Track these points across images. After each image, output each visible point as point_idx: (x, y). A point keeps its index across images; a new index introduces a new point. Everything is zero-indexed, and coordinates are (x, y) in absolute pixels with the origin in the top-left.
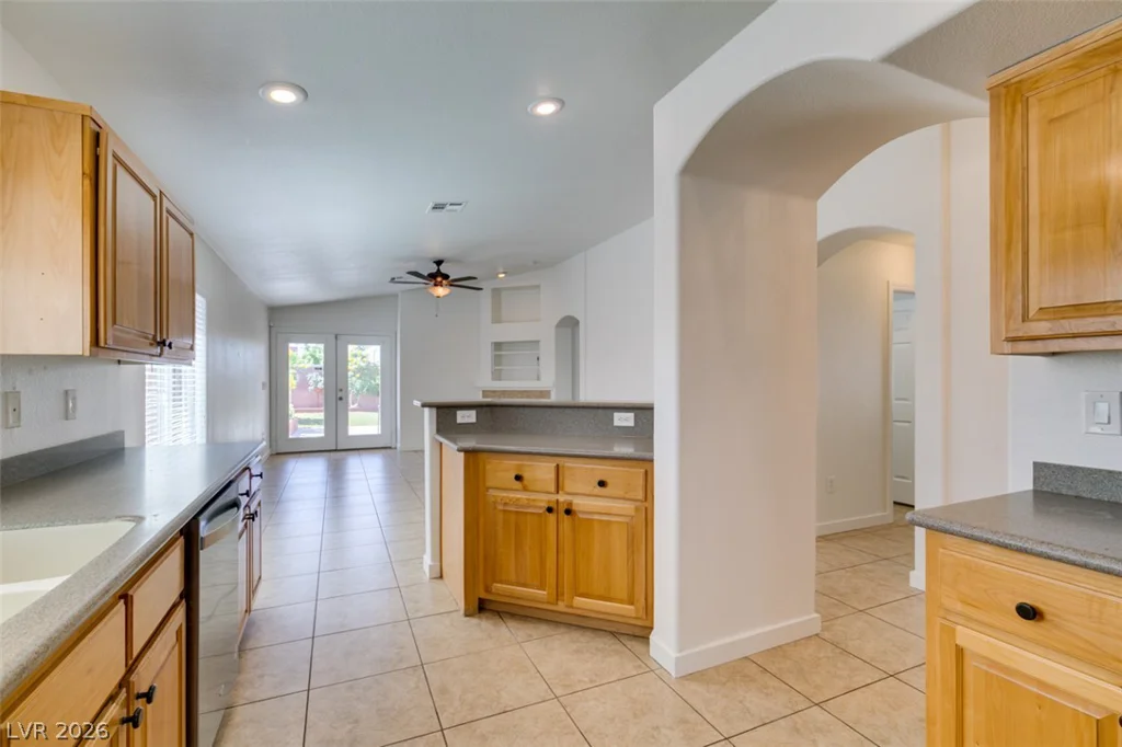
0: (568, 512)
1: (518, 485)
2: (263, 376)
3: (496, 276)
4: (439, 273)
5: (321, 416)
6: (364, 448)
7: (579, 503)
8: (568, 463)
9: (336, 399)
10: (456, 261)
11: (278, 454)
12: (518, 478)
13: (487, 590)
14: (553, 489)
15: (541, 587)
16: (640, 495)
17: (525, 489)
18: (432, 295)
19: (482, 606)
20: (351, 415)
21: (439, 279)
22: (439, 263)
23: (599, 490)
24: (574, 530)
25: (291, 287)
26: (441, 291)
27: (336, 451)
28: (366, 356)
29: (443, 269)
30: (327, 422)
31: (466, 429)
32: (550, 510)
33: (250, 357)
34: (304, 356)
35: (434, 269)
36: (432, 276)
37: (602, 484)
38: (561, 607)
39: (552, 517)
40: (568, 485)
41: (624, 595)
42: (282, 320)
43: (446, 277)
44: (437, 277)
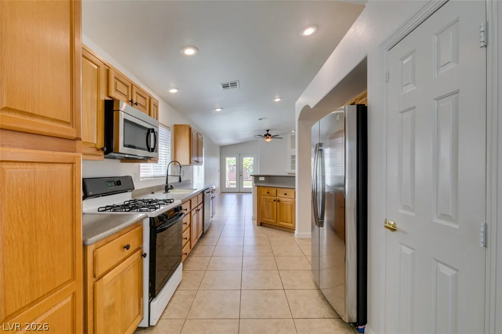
0: (279, 201)
1: (268, 195)
2: (218, 168)
3: (291, 132)
4: (268, 134)
5: (235, 182)
6: (247, 192)
7: (281, 199)
8: (278, 189)
9: (240, 175)
10: (274, 129)
11: (223, 192)
12: (268, 193)
13: (262, 220)
14: (275, 195)
15: (273, 219)
16: (293, 197)
17: (270, 196)
18: (265, 141)
19: (261, 224)
20: (244, 182)
21: (268, 136)
22: (268, 131)
23: (285, 196)
24: (280, 205)
25: (226, 141)
26: (268, 140)
27: (240, 192)
28: (248, 161)
29: (269, 133)
30: (237, 184)
31: (262, 182)
32: (274, 200)
33: (215, 162)
34: (231, 161)
35: (266, 133)
36: (266, 135)
37: (285, 194)
38: (277, 224)
39: (275, 202)
40: (278, 195)
41: (290, 221)
42: (224, 150)
43: (270, 135)
44: (267, 135)
